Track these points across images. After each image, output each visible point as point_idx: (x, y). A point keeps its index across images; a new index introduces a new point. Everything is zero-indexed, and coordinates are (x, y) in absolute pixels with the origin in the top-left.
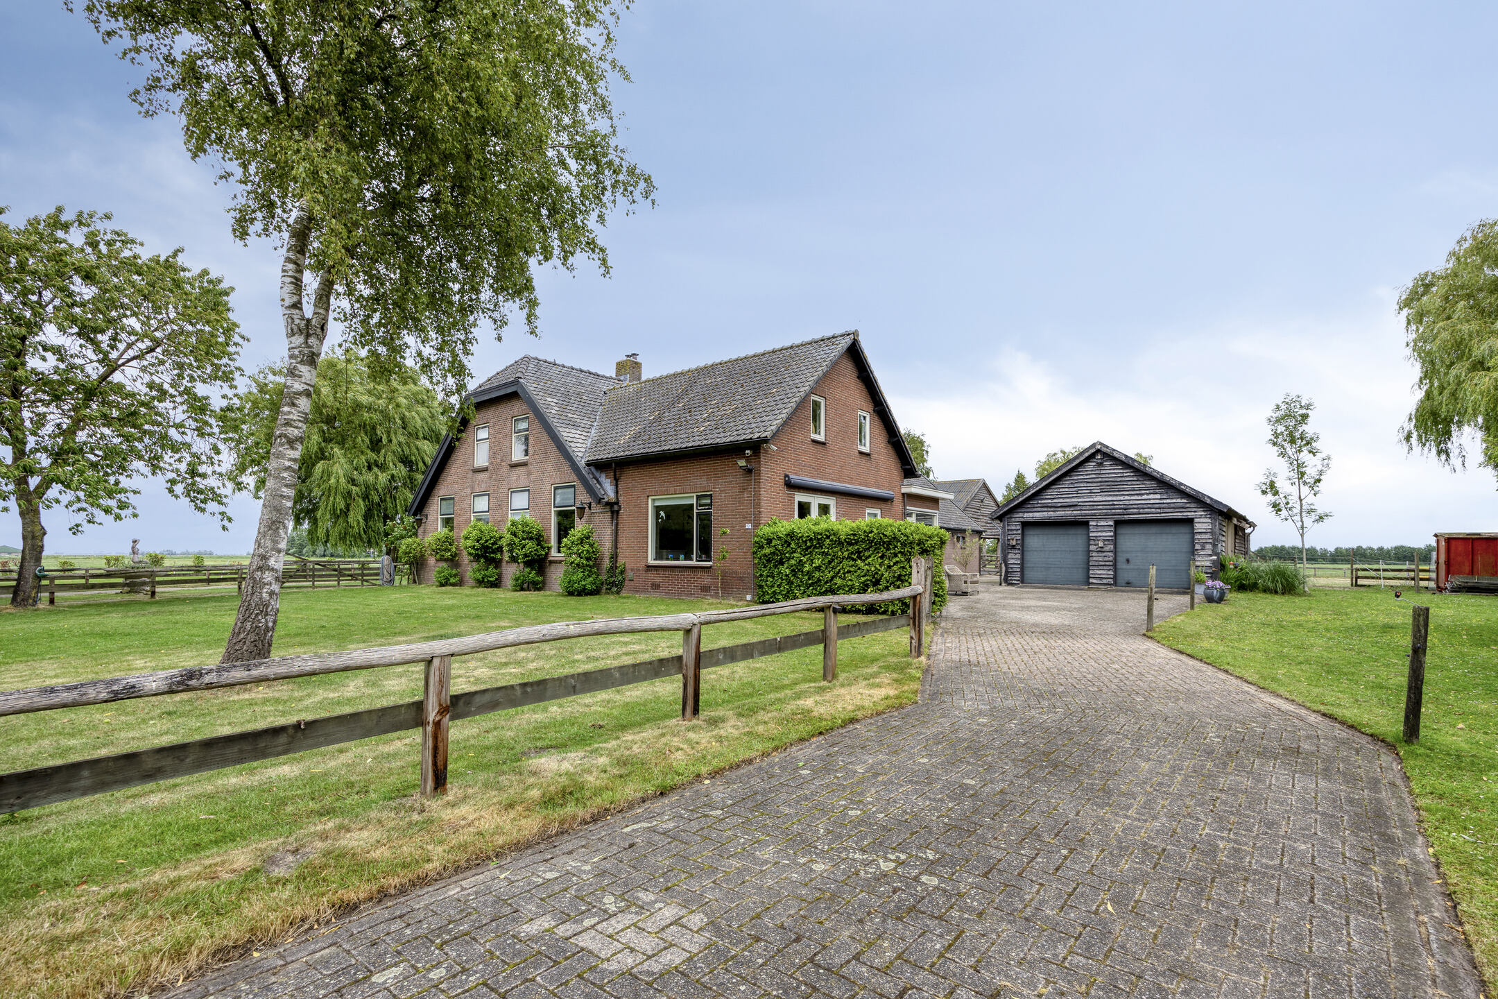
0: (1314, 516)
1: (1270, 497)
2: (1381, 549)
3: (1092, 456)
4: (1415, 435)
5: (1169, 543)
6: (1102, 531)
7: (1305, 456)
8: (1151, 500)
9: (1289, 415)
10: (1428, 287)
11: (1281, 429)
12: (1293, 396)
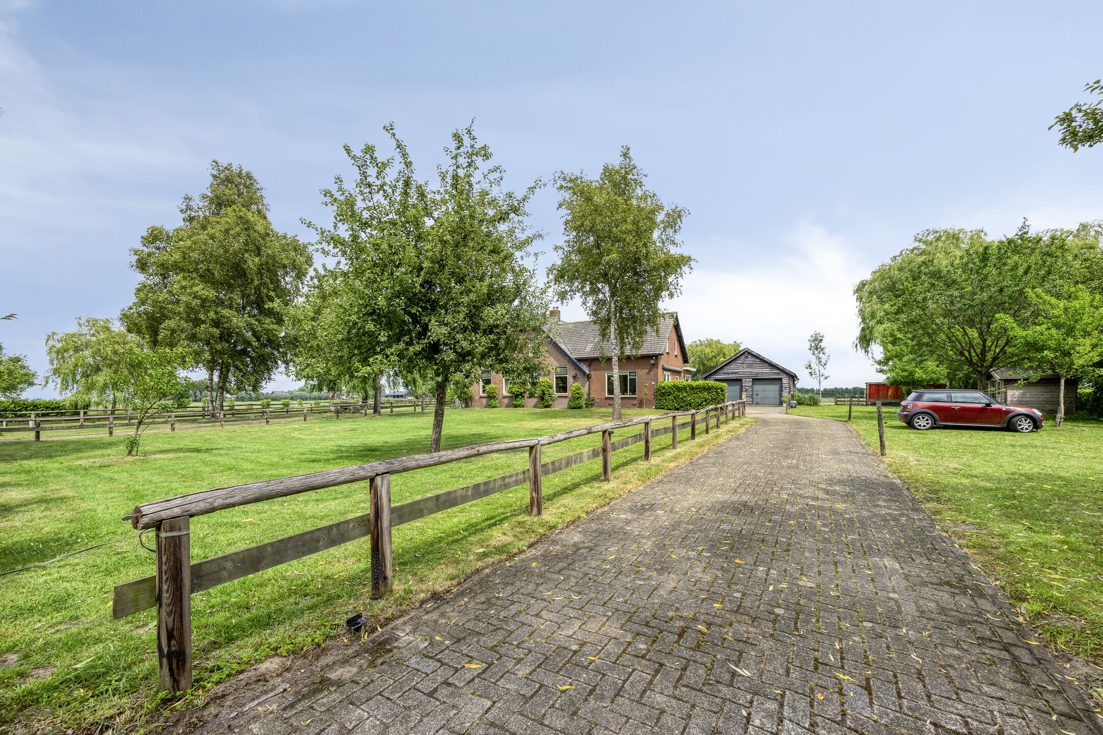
0: (824, 377)
1: (809, 370)
2: (847, 389)
3: (744, 353)
4: (859, 345)
5: (773, 388)
6: (747, 383)
7: (821, 355)
8: (766, 372)
9: (816, 339)
10: (864, 285)
11: (813, 345)
12: (818, 331)
